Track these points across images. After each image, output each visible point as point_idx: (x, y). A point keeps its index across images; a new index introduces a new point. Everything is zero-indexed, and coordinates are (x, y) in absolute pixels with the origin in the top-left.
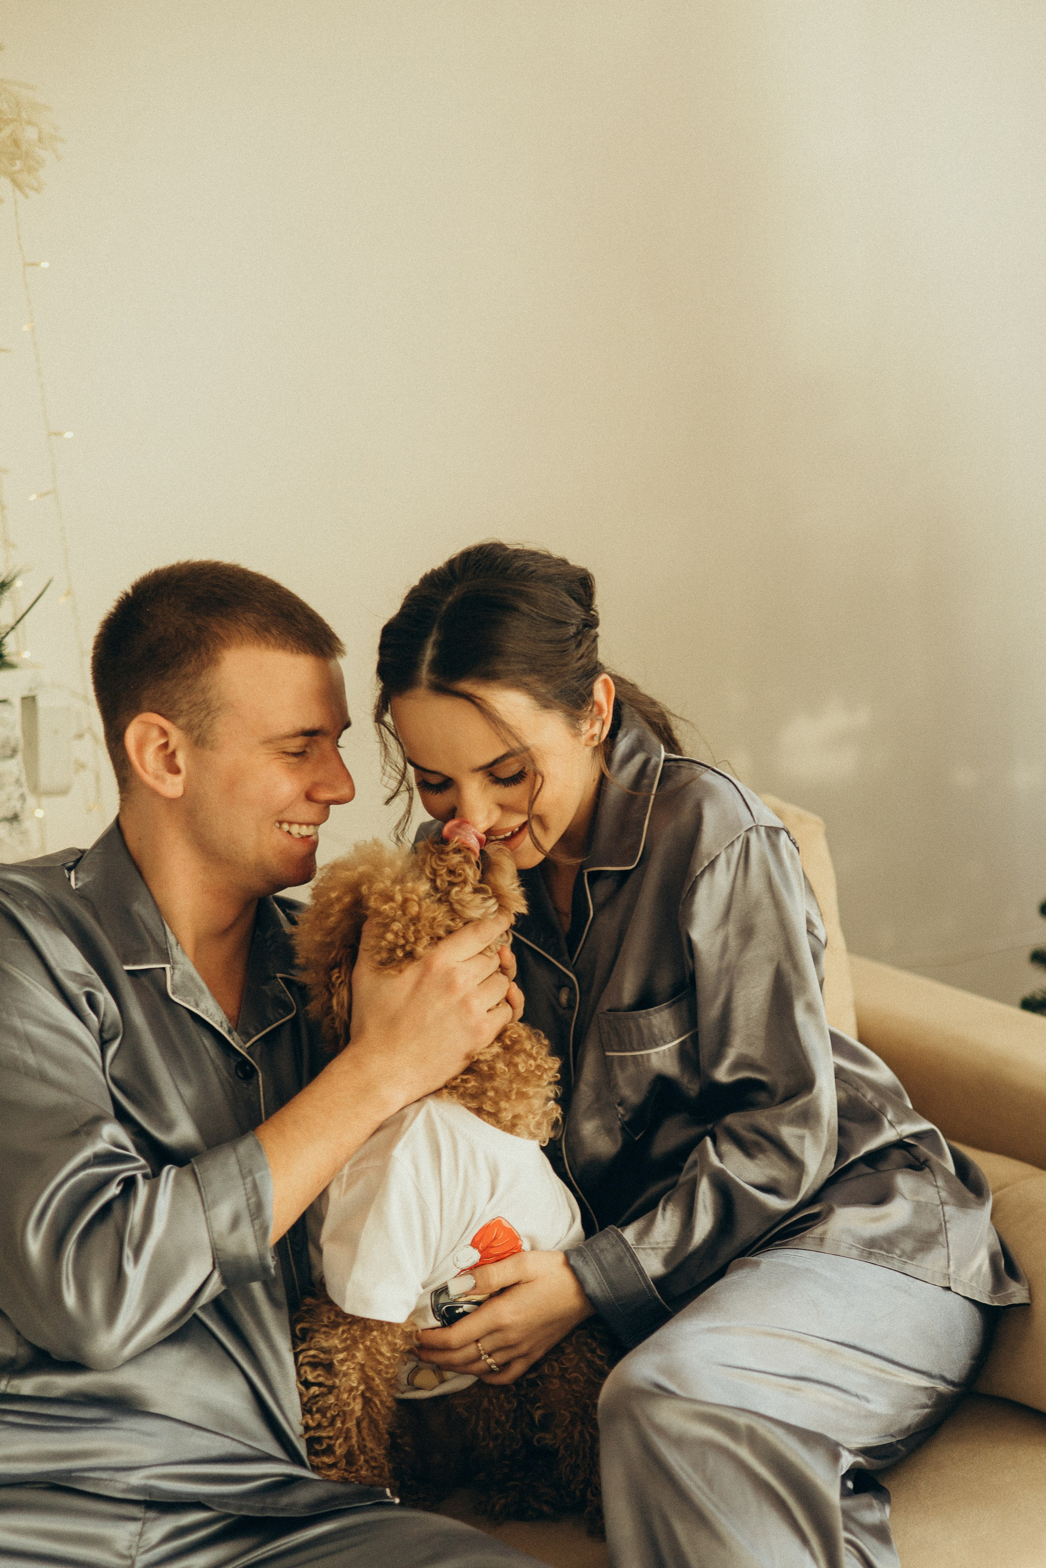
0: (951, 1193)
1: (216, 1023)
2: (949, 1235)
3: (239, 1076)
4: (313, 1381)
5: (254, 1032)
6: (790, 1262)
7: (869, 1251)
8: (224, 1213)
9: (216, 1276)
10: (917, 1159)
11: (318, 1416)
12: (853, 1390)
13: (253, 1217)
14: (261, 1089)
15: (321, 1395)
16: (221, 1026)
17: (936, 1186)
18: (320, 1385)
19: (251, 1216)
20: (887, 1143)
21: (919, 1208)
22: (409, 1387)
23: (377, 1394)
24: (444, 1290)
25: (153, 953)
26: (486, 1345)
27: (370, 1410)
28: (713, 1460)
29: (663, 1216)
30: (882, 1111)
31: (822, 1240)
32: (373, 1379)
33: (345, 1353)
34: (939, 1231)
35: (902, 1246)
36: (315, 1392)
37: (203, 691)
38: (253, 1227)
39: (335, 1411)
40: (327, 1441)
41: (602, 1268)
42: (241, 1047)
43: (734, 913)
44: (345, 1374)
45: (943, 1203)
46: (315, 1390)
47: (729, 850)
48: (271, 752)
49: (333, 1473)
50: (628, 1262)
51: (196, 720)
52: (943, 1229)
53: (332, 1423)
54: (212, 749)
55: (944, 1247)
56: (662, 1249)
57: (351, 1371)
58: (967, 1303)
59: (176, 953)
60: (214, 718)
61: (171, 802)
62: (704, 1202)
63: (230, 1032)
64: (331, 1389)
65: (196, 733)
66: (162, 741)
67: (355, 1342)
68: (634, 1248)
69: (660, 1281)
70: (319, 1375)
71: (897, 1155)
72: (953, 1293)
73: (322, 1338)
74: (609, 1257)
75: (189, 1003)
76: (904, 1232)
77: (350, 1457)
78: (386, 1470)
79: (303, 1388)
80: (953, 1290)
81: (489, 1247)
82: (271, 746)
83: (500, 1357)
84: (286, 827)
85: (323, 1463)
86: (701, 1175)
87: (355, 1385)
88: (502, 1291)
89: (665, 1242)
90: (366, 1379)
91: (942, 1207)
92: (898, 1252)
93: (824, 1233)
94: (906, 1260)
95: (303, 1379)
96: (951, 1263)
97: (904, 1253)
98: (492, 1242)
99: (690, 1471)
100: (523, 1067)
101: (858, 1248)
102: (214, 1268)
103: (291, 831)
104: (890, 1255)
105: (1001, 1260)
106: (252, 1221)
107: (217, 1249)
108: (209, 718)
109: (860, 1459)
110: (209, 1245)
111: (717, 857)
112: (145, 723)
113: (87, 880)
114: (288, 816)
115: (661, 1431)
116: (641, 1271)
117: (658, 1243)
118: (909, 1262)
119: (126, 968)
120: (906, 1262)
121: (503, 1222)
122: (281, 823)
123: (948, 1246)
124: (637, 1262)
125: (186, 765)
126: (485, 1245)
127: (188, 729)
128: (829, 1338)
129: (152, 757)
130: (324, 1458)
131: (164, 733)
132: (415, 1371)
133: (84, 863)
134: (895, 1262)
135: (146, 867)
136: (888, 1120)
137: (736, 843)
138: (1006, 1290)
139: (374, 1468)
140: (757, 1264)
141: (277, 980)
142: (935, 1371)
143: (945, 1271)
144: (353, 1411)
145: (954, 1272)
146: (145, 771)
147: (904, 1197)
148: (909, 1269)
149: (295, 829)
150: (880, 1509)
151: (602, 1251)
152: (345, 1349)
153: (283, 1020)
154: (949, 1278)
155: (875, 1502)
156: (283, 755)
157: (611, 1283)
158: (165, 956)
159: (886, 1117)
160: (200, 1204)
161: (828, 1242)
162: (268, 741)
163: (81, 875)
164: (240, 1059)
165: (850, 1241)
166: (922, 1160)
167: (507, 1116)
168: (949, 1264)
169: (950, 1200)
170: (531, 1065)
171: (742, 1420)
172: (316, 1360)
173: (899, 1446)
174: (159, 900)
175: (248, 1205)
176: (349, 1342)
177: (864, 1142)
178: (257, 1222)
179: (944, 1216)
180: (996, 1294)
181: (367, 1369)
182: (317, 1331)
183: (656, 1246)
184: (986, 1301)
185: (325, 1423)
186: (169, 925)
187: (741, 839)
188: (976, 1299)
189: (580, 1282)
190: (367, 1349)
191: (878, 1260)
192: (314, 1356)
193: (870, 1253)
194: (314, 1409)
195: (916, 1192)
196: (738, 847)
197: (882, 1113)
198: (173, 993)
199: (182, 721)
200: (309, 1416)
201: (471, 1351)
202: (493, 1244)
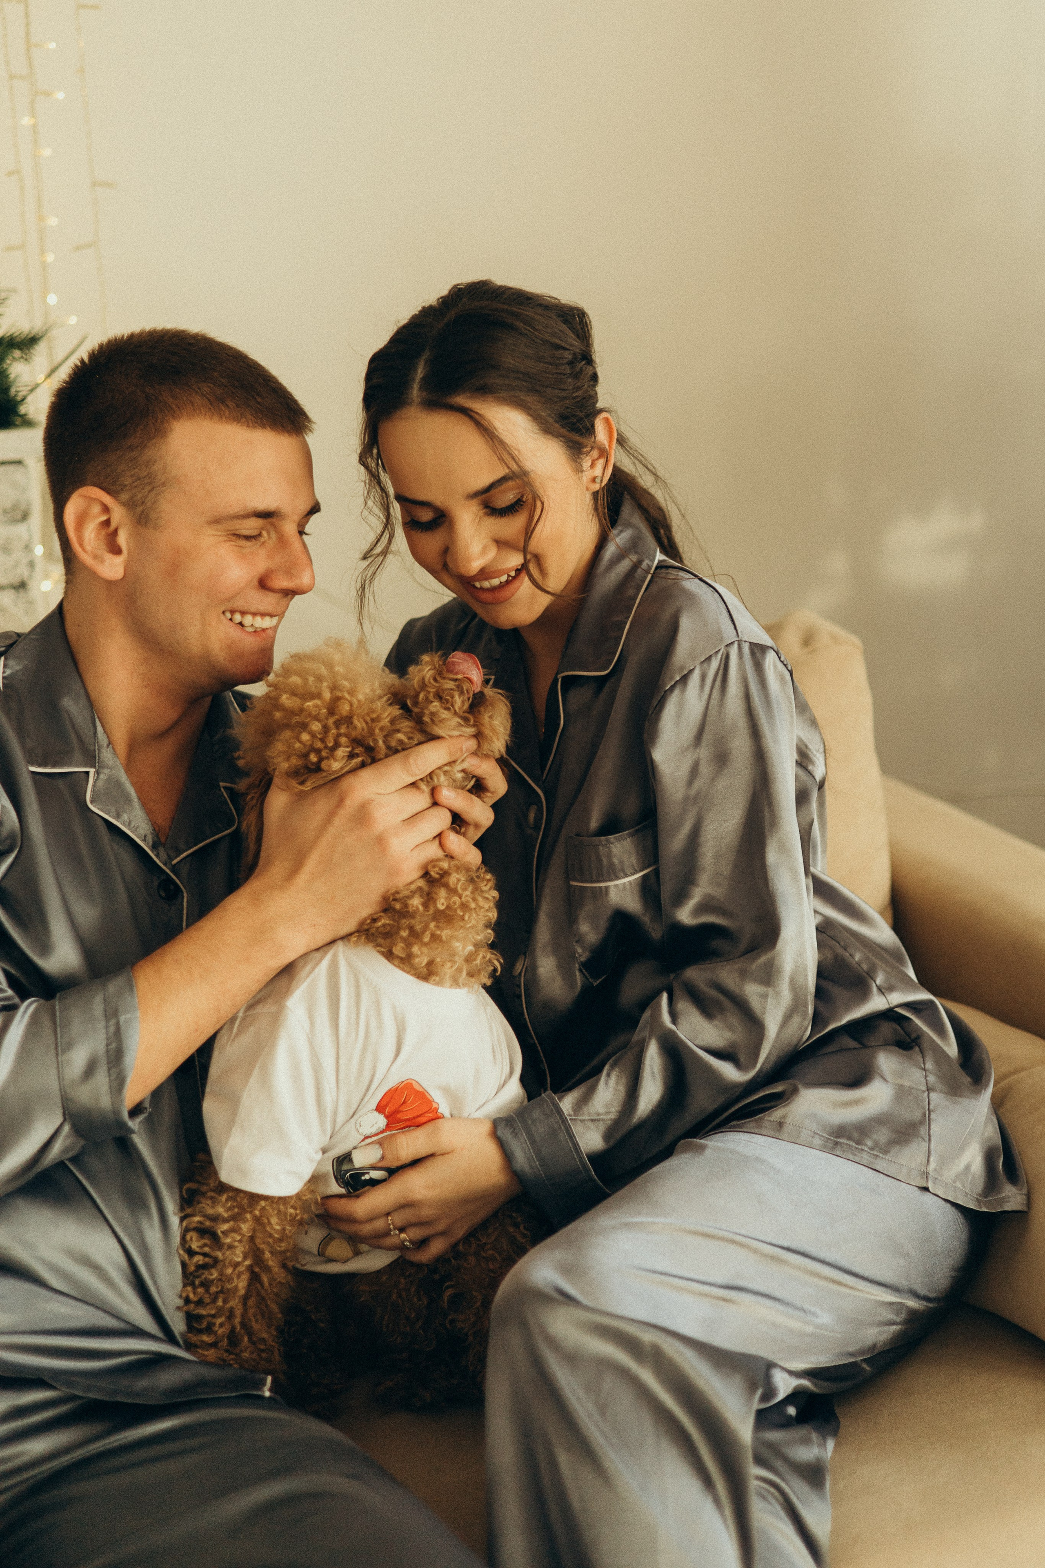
0: (942, 1077)
1: (139, 837)
2: (932, 1127)
3: (160, 896)
4: (197, 1250)
5: (183, 846)
6: (740, 1149)
7: (835, 1141)
8: (78, 1058)
9: (67, 1128)
10: (908, 1034)
11: (200, 1290)
12: (798, 1303)
13: (111, 1065)
14: (185, 911)
15: (204, 1267)
16: (145, 840)
17: (924, 1069)
18: (205, 1255)
19: (108, 1063)
20: (874, 1013)
21: (902, 1093)
22: (320, 1259)
23: (267, 1269)
24: (345, 1158)
25: (77, 755)
26: (398, 1219)
27: (258, 1286)
28: (609, 1383)
29: (607, 1083)
30: (871, 974)
31: (781, 1124)
32: (263, 1253)
33: (232, 1223)
34: (922, 1122)
35: (875, 1136)
36: (198, 1261)
37: (148, 463)
38: (110, 1075)
39: (217, 1287)
40: (209, 1319)
41: (533, 1142)
42: (165, 864)
43: (707, 737)
44: (231, 1247)
45: (929, 1090)
46: (198, 1259)
47: (705, 665)
48: (219, 533)
49: (211, 1354)
50: (562, 1136)
51: (140, 496)
52: (926, 1119)
53: (214, 1300)
54: (155, 528)
55: (924, 1141)
56: (603, 1120)
57: (236, 1244)
58: (948, 1206)
59: (107, 755)
60: (157, 495)
61: (110, 584)
62: (652, 1069)
63: (154, 847)
64: (216, 1261)
65: (139, 509)
66: (104, 518)
67: (243, 1210)
68: (570, 1119)
69: (596, 1158)
70: (205, 1245)
71: (887, 1029)
72: (931, 1195)
73: (208, 1205)
74: (540, 1129)
75: (108, 813)
76: (879, 1120)
77: (233, 1339)
78: (276, 1352)
79: (186, 1257)
80: (931, 1191)
81: (396, 1112)
82: (220, 527)
83: (414, 1234)
84: (238, 617)
85: (202, 1342)
86: (650, 1039)
87: (239, 1260)
88: (415, 1163)
89: (608, 1113)
90: (255, 1253)
91: (928, 1095)
92: (869, 1143)
93: (784, 1117)
94: (878, 1154)
95: (187, 1246)
96: (932, 1159)
97: (876, 1144)
98: (400, 1106)
99: (581, 1393)
100: (443, 904)
101: (823, 1136)
102: (65, 1120)
103: (243, 623)
104: (860, 1147)
105: (998, 1157)
106: (109, 1069)
107: (67, 1099)
108: (153, 494)
109: (805, 1382)
110: (58, 1094)
111: (691, 671)
112: (86, 497)
113: (17, 668)
114: (239, 604)
115: (554, 1343)
116: (576, 1146)
117: (598, 1114)
118: (881, 1155)
119: (33, 769)
120: (877, 1156)
121: (414, 1084)
122: (233, 612)
123: (930, 1140)
124: (571, 1136)
125: (128, 546)
126: (393, 1108)
127: (130, 505)
128: (774, 1241)
129: (93, 536)
130: (204, 1336)
131: (106, 509)
132: (325, 1242)
133: (17, 649)
134: (865, 1155)
135: (81, 656)
136: (877, 985)
137: (713, 658)
138: (999, 1193)
139: (262, 1351)
140: (703, 1148)
141: (220, 790)
142: (904, 1283)
143: (923, 1169)
144: (236, 1289)
145: (935, 1170)
146: (84, 550)
147: (885, 1080)
148: (880, 1165)
149: (248, 620)
150: (819, 1445)
151: (534, 1121)
152: (233, 1218)
153: (221, 835)
154: (927, 1177)
155: (814, 1436)
156: (234, 538)
157: (542, 1159)
158: (91, 758)
159: (875, 981)
160: (53, 1047)
161: (787, 1128)
162: (216, 521)
163: (11, 663)
164: (163, 877)
165: (814, 1127)
166: (913, 1036)
167: (421, 961)
168: (928, 1161)
169: (939, 1086)
170: (455, 903)
171: (648, 1337)
172: (202, 1226)
173: (865, 1366)
174: (93, 694)
175: (108, 1051)
176: (236, 1210)
177: (848, 1008)
178: (113, 1071)
179: (929, 1104)
180: (986, 1197)
181: (258, 1241)
182: (204, 1194)
183: (596, 1117)
184: (972, 1206)
185: (207, 1300)
186: (101, 722)
187: (719, 655)
188: (959, 1202)
189: (507, 1156)
190: (257, 1220)
191: (843, 1151)
192: (200, 1222)
193: (836, 1144)
194: (197, 1283)
195: (899, 1074)
196: (715, 663)
197: (870, 976)
198: (92, 802)
199: (124, 496)
200: (189, 1288)
201: (379, 1224)
202: (401, 1108)
